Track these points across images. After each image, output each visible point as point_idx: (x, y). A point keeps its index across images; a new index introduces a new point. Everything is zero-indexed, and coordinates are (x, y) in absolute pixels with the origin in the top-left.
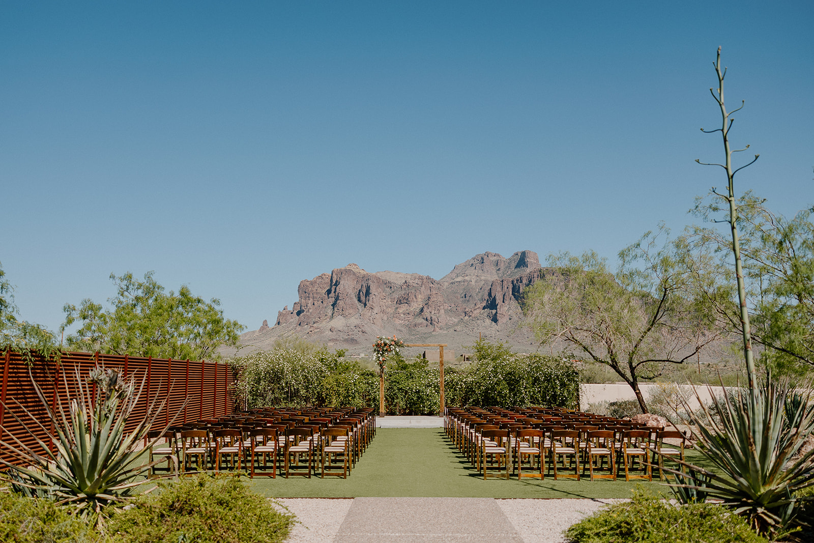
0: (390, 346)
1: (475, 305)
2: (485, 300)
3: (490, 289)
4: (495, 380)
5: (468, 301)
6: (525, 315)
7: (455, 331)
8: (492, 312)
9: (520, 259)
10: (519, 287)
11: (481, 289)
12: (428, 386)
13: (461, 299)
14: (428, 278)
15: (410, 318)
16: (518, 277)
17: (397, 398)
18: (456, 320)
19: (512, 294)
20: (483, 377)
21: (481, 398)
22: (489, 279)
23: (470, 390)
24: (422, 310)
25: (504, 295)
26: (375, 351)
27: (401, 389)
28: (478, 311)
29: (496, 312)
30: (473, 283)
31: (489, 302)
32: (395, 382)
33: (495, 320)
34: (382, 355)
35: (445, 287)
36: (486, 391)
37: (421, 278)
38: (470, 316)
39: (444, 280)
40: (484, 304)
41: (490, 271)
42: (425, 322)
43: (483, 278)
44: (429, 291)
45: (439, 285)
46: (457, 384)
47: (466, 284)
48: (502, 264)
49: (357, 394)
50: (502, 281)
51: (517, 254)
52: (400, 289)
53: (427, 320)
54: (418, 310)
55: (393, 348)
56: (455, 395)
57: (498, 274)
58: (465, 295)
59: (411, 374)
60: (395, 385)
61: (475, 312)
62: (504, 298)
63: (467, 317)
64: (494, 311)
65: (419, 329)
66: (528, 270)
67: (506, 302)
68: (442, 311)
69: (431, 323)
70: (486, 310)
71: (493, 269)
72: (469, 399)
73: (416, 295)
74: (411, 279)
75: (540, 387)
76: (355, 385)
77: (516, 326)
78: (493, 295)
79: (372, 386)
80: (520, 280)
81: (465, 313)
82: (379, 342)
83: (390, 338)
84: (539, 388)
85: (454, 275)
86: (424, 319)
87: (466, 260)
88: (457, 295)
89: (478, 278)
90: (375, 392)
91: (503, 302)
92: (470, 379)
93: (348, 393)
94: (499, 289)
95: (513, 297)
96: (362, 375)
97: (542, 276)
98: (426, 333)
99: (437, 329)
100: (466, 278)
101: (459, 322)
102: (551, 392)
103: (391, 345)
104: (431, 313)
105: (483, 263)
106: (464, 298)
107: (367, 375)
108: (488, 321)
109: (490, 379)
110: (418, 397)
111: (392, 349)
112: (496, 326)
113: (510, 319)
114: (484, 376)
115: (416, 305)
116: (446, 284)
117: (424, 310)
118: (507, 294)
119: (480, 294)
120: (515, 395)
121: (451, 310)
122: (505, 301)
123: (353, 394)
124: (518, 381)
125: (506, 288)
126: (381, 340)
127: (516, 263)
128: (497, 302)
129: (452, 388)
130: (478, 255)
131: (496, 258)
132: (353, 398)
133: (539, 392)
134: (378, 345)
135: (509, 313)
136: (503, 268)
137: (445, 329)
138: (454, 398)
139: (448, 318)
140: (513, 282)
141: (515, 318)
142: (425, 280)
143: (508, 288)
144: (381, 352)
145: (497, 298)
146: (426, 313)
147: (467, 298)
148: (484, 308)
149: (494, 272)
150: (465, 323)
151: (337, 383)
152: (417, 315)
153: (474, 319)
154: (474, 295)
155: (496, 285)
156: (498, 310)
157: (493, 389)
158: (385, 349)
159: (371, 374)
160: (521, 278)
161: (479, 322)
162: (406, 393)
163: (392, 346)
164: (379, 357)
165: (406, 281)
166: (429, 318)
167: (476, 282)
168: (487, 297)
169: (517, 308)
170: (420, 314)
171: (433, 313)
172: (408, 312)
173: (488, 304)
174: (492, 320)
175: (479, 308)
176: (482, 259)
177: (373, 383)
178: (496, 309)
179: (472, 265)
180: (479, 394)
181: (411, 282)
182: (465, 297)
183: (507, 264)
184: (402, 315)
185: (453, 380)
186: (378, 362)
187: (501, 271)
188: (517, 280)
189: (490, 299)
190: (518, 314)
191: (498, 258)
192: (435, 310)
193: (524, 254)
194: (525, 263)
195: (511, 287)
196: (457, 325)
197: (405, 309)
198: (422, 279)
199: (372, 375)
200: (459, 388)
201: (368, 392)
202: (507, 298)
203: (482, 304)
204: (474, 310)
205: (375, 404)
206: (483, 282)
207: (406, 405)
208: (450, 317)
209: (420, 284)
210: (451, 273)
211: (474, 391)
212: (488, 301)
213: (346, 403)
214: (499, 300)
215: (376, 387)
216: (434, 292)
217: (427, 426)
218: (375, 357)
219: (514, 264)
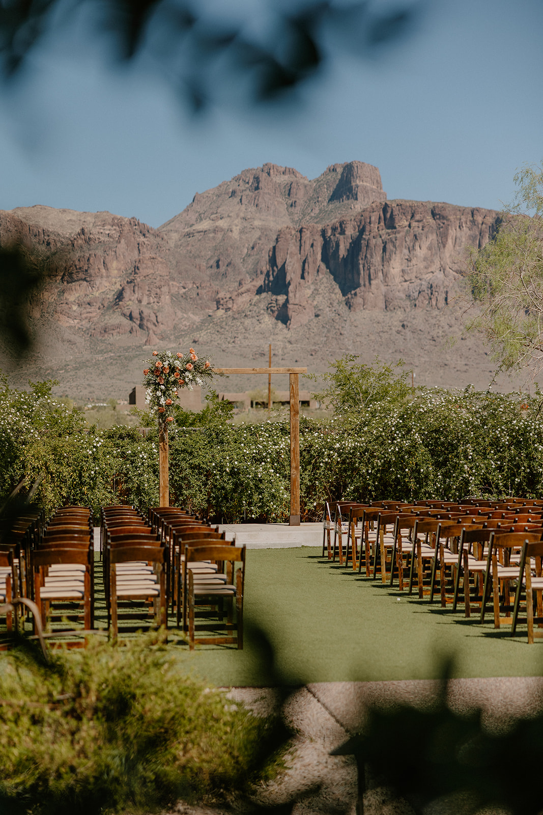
0: (183, 372)
1: (240, 284)
2: (261, 273)
3: (274, 248)
4: (407, 444)
5: (225, 275)
6: (349, 305)
7: (195, 342)
8: (277, 300)
9: (341, 180)
10: (338, 245)
11: (253, 248)
12: (258, 460)
13: (208, 272)
14: (134, 223)
15: (94, 314)
16: (334, 221)
17: (189, 487)
18: (197, 319)
19: (322, 260)
20: (377, 438)
21: (374, 482)
22: (272, 225)
23: (348, 466)
24: (120, 296)
25: (304, 262)
26: (148, 384)
27: (198, 467)
28: (246, 298)
29: (287, 301)
30: (235, 234)
31: (271, 278)
32: (184, 451)
33: (283, 317)
34: (164, 393)
35: (172, 244)
36: (385, 469)
37: (117, 223)
38: (228, 309)
39: (169, 228)
40: (260, 282)
41: (273, 208)
42: (126, 322)
43: (257, 223)
44: (136, 252)
45: (159, 239)
46: (320, 454)
47: (220, 236)
48: (301, 193)
49: (100, 479)
50: (301, 231)
51: (334, 170)
52: (70, 247)
53: (131, 317)
54: (111, 296)
55: (191, 377)
56: (316, 479)
57: (291, 214)
58: (218, 262)
59: (217, 434)
60: (184, 459)
61: (240, 300)
62: (303, 269)
63: (221, 312)
64: (281, 299)
65: (114, 338)
66: (358, 206)
67: (310, 278)
68: (166, 299)
69: (141, 326)
70: (264, 295)
71: (281, 204)
72: (345, 486)
73: (107, 261)
74: (95, 225)
75: (501, 459)
76: (95, 458)
77: (329, 331)
78: (279, 262)
79: (132, 462)
80: (340, 228)
81: (218, 302)
82: (159, 364)
83: (182, 355)
84: (497, 460)
85: (193, 217)
86: (124, 315)
87: (220, 183)
88: (198, 261)
89: (246, 224)
90: (141, 475)
91: (303, 277)
92: (349, 444)
93: (80, 476)
94: (293, 248)
95: (323, 266)
96: (109, 437)
97: (389, 221)
98: (129, 347)
99: (155, 339)
100: (221, 223)
101: (203, 322)
102: (524, 470)
103: (186, 370)
104: (140, 301)
105: (257, 188)
106: (215, 270)
107: (121, 437)
108: (268, 321)
109: (392, 443)
110: (235, 484)
111: (187, 380)
112: (285, 331)
113: (317, 316)
114: (381, 436)
115: (107, 284)
116: (175, 236)
117: (125, 295)
118: (310, 260)
119: (250, 260)
120: (446, 475)
121: (185, 297)
122: (306, 275)
123: (92, 479)
124: (454, 447)
125: (308, 246)
126: (162, 359)
127: (332, 190)
128: (288, 279)
129: (310, 463)
130: (248, 171)
131: (286, 179)
132: (92, 488)
133: (500, 468)
134: (156, 372)
135: (315, 303)
136: (302, 202)
137: (172, 337)
138: (313, 485)
139: (180, 314)
140: (323, 233)
141: (328, 313)
142: (126, 228)
143: (312, 245)
144: (163, 387)
145: (289, 268)
146: (130, 302)
147: (223, 269)
148: (260, 291)
149: (283, 209)
150: (216, 324)
151: (56, 455)
152: (109, 308)
153: (237, 316)
154: (238, 261)
155: (287, 240)
156: (291, 295)
157: (401, 463)
158: (172, 379)
159: (128, 435)
160: (341, 223)
161: (247, 322)
162: (208, 475)
163: (187, 374)
164: (158, 398)
165: (83, 230)
166: (136, 314)
167: (242, 232)
168: (265, 267)
169: (332, 291)
170: (116, 304)
171: (144, 302)
172: (87, 299)
173: (269, 281)
174: (277, 318)
175: (248, 291)
176: (257, 179)
177: (135, 454)
178: (287, 293)
179: (234, 193)
180: (369, 474)
181: (94, 231)
182: (218, 266)
183: (311, 192)
184: (75, 308)
185: (311, 446)
186: (156, 408)
187: (298, 209)
188: (334, 229)
189: (273, 271)
190: (335, 304)
191: (293, 179)
192: (149, 296)
193: (349, 169)
194: (350, 190)
195: (319, 242)
196: (199, 329)
197: (82, 293)
198: (120, 225)
199: (132, 437)
200: (326, 463)
201: (126, 475)
202: (311, 268)
203: (254, 283)
204: (238, 295)
205: (140, 501)
206: (258, 234)
207: (208, 501)
208: (184, 310)
209: (116, 235)
210: (187, 210)
211: (357, 470)
212: (268, 275)
213: (75, 500)
214: (292, 274)
215: (143, 464)
216: (148, 255)
217: (275, 544)
218: (149, 398)
219: (326, 193)
